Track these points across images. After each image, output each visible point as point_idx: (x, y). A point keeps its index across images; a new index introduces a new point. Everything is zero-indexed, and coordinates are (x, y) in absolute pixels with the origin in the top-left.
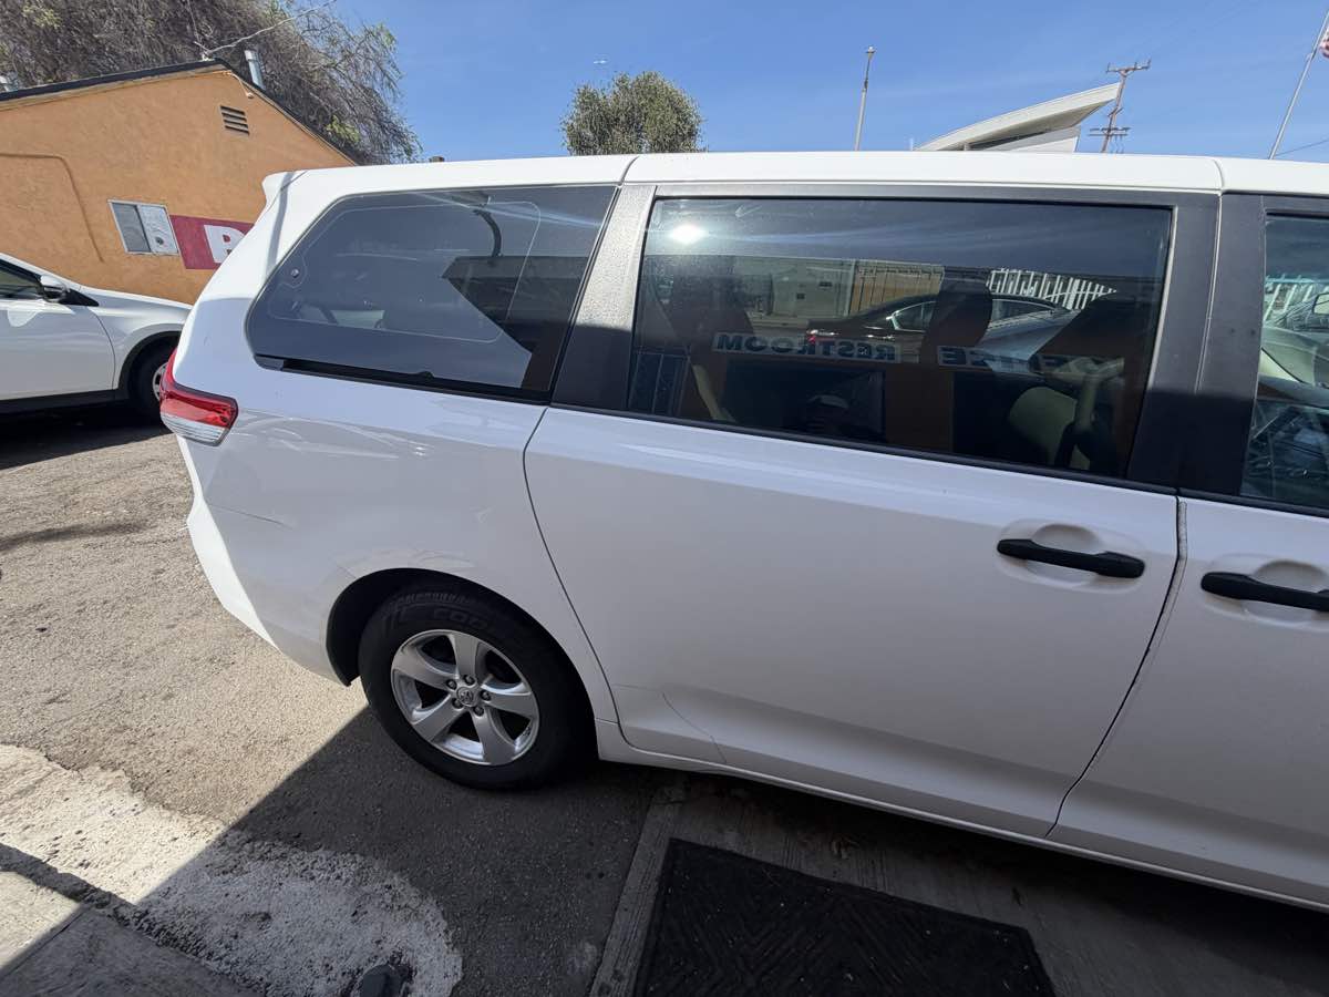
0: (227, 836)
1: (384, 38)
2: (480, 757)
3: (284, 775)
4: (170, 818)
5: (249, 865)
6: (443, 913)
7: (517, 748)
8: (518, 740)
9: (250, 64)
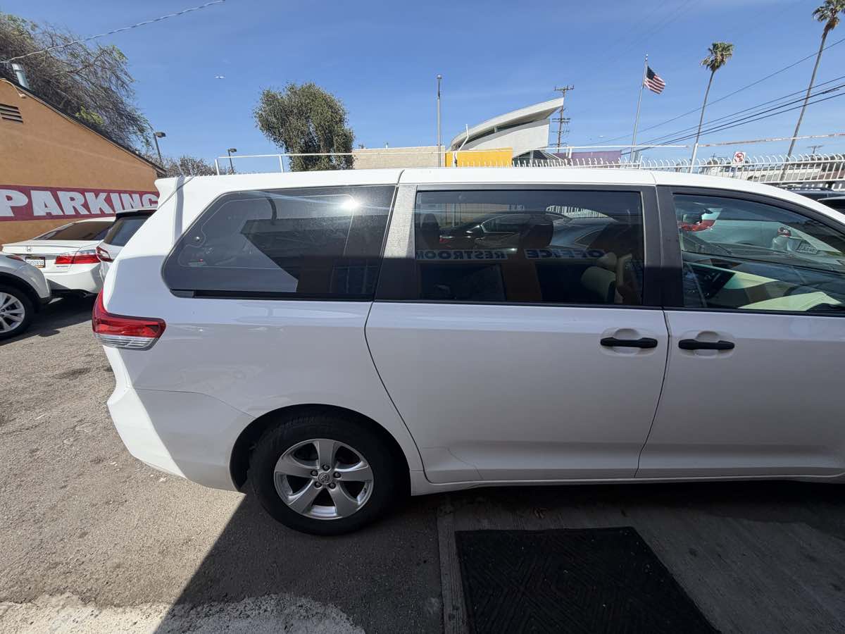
0: (174, 610)
1: (116, 54)
2: (335, 515)
3: (199, 562)
4: (124, 612)
5: (199, 622)
6: (341, 610)
7: (359, 503)
8: (359, 498)
9: (18, 74)
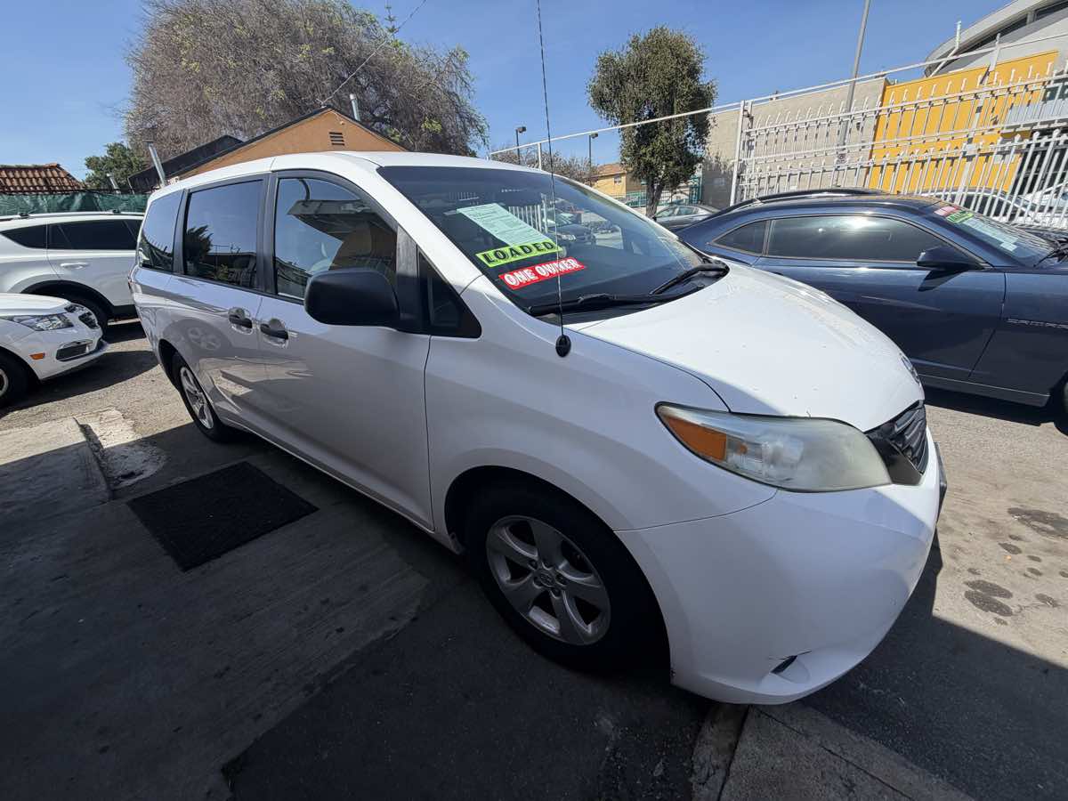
0: (140, 440)
1: (461, 55)
4: (132, 433)
5: (137, 446)
6: (164, 465)
9: (353, 102)
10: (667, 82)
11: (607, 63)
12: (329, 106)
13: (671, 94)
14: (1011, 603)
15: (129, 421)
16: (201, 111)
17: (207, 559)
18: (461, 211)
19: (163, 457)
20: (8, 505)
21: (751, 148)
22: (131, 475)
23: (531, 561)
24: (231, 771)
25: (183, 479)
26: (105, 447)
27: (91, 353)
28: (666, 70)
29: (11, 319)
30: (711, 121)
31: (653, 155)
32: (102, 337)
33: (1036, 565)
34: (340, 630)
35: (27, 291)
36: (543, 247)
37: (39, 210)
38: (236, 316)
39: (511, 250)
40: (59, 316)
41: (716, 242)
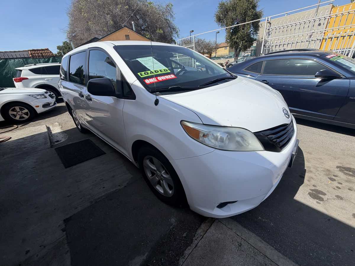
1: (170, 6)
5: (61, 133)
9: (133, 24)
10: (244, 11)
11: (222, 5)
12: (125, 26)
13: (245, 15)
14: (325, 198)
15: (61, 126)
16: (88, 29)
17: (72, 165)
18: (137, 59)
19: (67, 137)
20: (25, 148)
21: (269, 35)
22: (58, 141)
23: (155, 170)
24: (66, 221)
25: (71, 143)
26: (53, 133)
27: (52, 106)
28: (243, 7)
29: (30, 95)
30: (260, 25)
31: (237, 39)
32: (56, 101)
33: (339, 186)
34: (104, 188)
35: (36, 87)
36: (164, 71)
37: (40, 63)
38: (81, 94)
39: (151, 72)
40: (43, 95)
41: (245, 69)
